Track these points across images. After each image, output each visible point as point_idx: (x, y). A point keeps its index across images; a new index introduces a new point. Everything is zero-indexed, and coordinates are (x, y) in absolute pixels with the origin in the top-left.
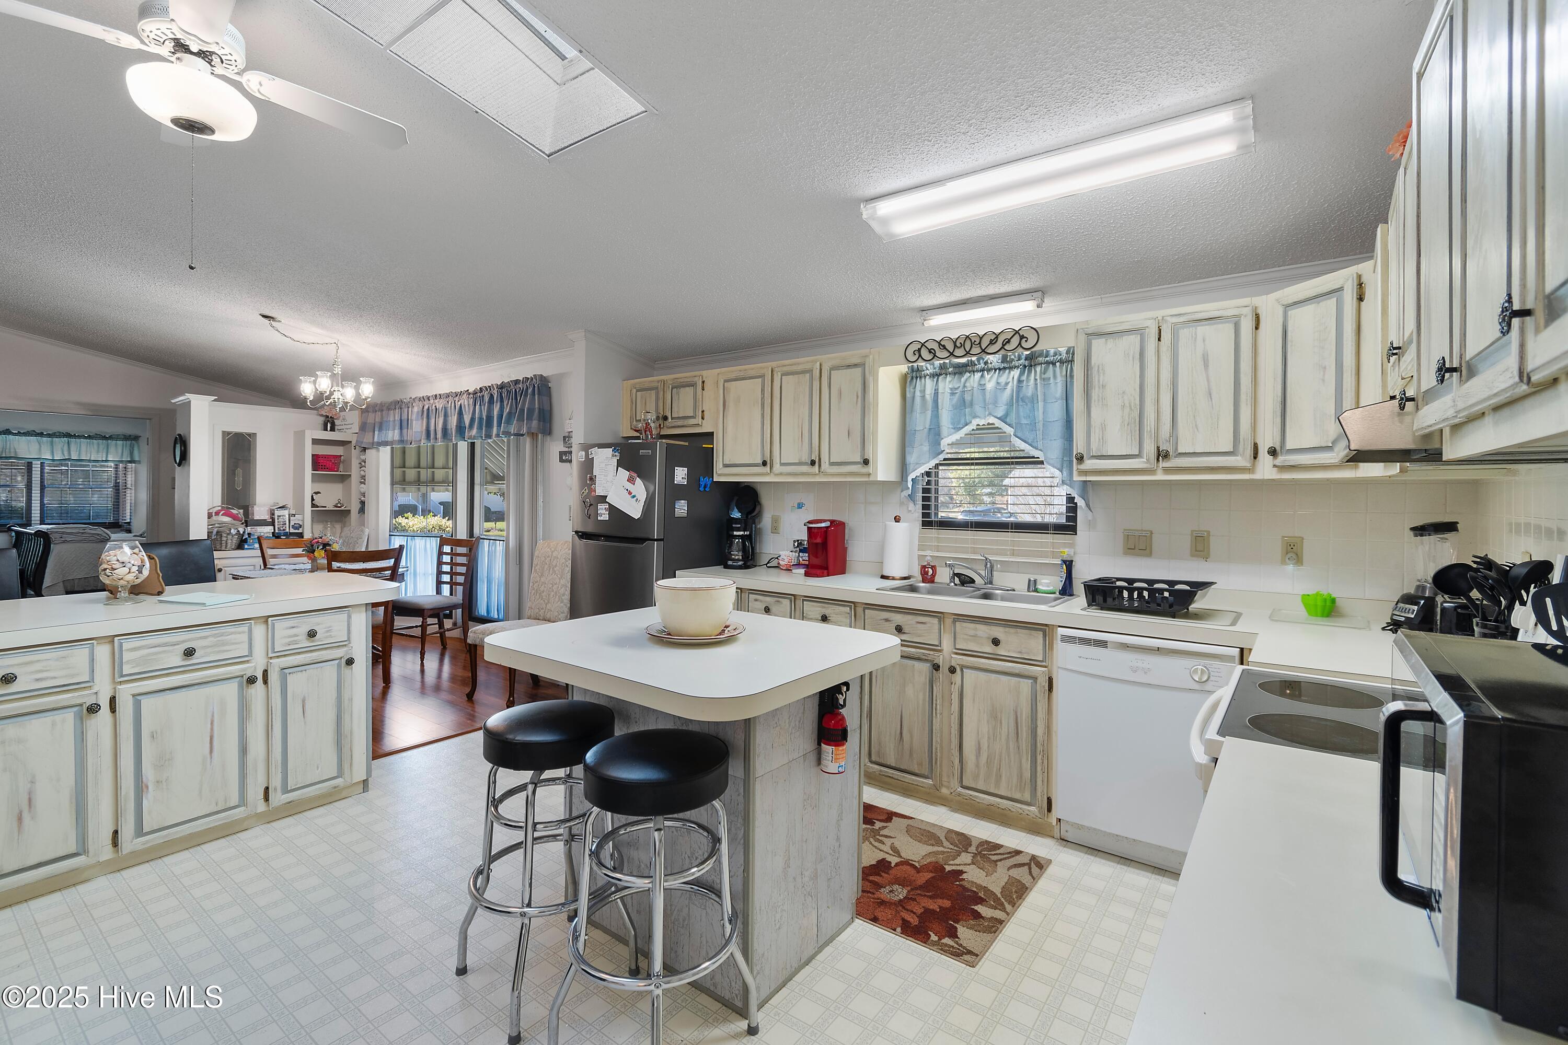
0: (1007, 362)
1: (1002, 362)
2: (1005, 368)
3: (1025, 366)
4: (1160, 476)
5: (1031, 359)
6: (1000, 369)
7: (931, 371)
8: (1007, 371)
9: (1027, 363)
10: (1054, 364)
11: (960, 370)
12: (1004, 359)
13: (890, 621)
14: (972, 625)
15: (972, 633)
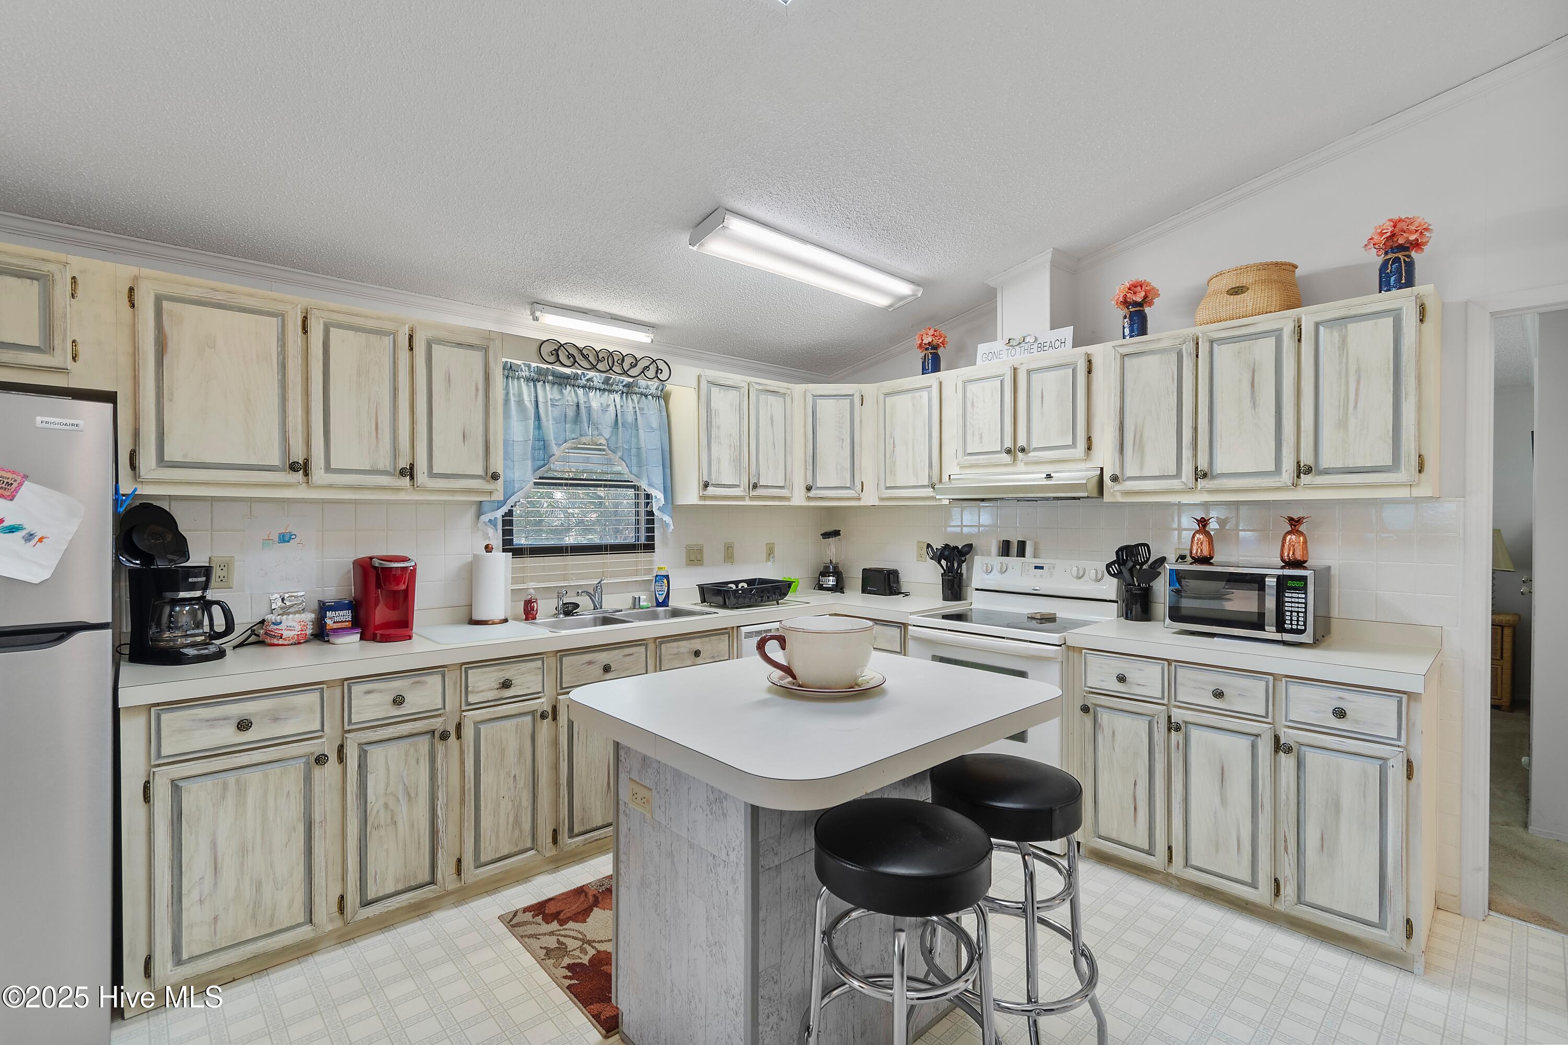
0: (608, 384)
1: (603, 383)
2: (604, 390)
3: (623, 393)
4: (748, 502)
5: (629, 387)
6: (600, 390)
7: (527, 373)
8: (607, 393)
9: (625, 390)
10: (646, 396)
11: (562, 381)
12: (606, 381)
13: (594, 663)
14: (675, 644)
15: (675, 651)
